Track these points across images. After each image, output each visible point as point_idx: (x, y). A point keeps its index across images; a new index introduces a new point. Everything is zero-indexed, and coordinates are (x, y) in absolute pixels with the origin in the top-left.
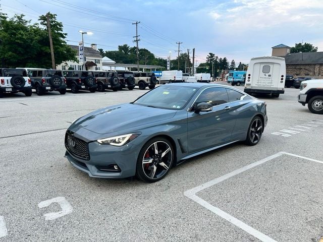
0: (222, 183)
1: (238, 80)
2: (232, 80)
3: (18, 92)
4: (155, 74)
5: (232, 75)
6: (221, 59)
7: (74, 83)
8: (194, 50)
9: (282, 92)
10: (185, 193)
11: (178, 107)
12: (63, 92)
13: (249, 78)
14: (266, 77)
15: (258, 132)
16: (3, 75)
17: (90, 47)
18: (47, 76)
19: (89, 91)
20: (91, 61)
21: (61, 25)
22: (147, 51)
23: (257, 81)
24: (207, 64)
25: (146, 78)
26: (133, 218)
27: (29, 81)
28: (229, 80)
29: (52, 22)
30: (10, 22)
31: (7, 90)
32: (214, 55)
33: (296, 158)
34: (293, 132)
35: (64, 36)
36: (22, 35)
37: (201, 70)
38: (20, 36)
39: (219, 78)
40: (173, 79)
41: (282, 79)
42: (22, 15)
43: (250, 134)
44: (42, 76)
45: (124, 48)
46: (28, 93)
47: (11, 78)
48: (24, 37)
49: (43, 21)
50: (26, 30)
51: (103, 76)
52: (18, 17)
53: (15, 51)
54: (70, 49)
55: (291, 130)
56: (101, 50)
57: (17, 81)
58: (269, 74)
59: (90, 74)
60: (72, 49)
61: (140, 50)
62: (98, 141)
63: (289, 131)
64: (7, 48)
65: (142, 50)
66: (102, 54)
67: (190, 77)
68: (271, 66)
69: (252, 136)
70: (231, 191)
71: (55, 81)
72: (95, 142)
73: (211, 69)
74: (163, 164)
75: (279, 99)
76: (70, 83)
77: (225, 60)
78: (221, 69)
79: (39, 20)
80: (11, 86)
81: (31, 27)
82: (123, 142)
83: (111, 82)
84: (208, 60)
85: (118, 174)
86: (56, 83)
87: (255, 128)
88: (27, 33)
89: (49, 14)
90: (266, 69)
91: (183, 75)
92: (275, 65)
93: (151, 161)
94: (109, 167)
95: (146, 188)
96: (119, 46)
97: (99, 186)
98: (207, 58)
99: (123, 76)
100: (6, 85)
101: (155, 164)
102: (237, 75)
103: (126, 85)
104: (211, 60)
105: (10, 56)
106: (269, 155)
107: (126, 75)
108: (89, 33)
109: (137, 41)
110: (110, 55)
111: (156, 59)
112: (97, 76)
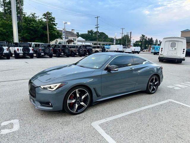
0: (120, 119)
1: (157, 51)
2: (154, 51)
3: (26, 56)
4: (105, 47)
5: (154, 48)
6: (149, 38)
7: (58, 51)
8: (131, 33)
9: (184, 60)
10: (92, 123)
11: (97, 67)
12: (51, 56)
13: (162, 50)
14: (173, 50)
15: (155, 85)
16: (18, 46)
17: (71, 31)
18: (42, 47)
19: (66, 56)
20: (71, 39)
21: (54, 19)
22: (104, 33)
23: (167, 52)
24: (140, 41)
25: (99, 49)
26: (52, 138)
27: (32, 50)
28: (152, 51)
29: (50, 17)
30: (27, 17)
31: (20, 54)
32: (145, 36)
33: (178, 104)
34: (183, 86)
35: (56, 25)
36: (33, 24)
37: (136, 45)
38: (32, 25)
39: (147, 50)
40: (117, 50)
41: (184, 51)
42: (35, 14)
43: (149, 87)
44: (39, 47)
45: (91, 32)
46: (32, 56)
47: (22, 48)
48: (34, 25)
49: (44, 16)
50: (36, 21)
51: (74, 48)
52: (32, 15)
53: (29, 33)
54: (59, 32)
55: (182, 85)
56: (78, 33)
57: (26, 49)
58: (175, 48)
59: (67, 46)
60: (60, 32)
61: (100, 33)
62: (41, 87)
63: (180, 86)
64: (25, 31)
65: (101, 33)
66: (78, 35)
67: (128, 49)
68: (177, 43)
69: (150, 88)
70: (124, 125)
71: (46, 50)
72: (39, 88)
73: (142, 44)
74: (82, 103)
75: (181, 64)
76: (55, 51)
77: (152, 39)
78: (149, 45)
79: (43, 16)
80: (22, 52)
81: (39, 20)
82: (55, 89)
83: (79, 51)
84: (141, 39)
85: (51, 108)
86: (47, 51)
87: (153, 82)
88: (36, 24)
89: (48, 12)
90: (173, 45)
91: (123, 48)
92: (179, 42)
93: (74, 101)
94: (46, 104)
95: (70, 118)
96: (88, 31)
97: (42, 115)
98: (140, 38)
99: (86, 48)
100: (20, 52)
101: (77, 103)
103: (87, 53)
104: (143, 39)
105: (27, 36)
106: (159, 101)
107: (88, 48)
108: (69, 23)
109: (97, 27)
110: (83, 36)
111: (109, 38)
112: (71, 48)
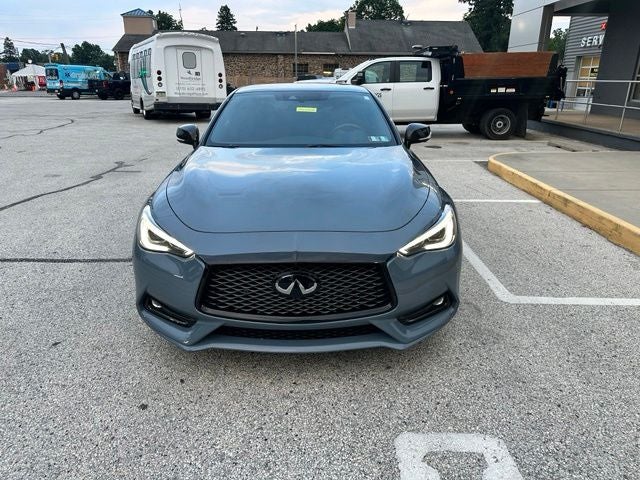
1: (72, 85)
5: (54, 73)
10: (502, 300)
11: (383, 139)
13: (159, 79)
14: (191, 76)
23: (176, 84)
28: (51, 86)
41: (220, 81)
58: (197, 70)
68: (197, 53)
102: (68, 75)
